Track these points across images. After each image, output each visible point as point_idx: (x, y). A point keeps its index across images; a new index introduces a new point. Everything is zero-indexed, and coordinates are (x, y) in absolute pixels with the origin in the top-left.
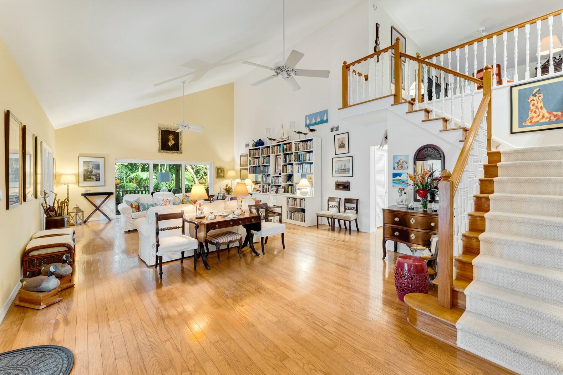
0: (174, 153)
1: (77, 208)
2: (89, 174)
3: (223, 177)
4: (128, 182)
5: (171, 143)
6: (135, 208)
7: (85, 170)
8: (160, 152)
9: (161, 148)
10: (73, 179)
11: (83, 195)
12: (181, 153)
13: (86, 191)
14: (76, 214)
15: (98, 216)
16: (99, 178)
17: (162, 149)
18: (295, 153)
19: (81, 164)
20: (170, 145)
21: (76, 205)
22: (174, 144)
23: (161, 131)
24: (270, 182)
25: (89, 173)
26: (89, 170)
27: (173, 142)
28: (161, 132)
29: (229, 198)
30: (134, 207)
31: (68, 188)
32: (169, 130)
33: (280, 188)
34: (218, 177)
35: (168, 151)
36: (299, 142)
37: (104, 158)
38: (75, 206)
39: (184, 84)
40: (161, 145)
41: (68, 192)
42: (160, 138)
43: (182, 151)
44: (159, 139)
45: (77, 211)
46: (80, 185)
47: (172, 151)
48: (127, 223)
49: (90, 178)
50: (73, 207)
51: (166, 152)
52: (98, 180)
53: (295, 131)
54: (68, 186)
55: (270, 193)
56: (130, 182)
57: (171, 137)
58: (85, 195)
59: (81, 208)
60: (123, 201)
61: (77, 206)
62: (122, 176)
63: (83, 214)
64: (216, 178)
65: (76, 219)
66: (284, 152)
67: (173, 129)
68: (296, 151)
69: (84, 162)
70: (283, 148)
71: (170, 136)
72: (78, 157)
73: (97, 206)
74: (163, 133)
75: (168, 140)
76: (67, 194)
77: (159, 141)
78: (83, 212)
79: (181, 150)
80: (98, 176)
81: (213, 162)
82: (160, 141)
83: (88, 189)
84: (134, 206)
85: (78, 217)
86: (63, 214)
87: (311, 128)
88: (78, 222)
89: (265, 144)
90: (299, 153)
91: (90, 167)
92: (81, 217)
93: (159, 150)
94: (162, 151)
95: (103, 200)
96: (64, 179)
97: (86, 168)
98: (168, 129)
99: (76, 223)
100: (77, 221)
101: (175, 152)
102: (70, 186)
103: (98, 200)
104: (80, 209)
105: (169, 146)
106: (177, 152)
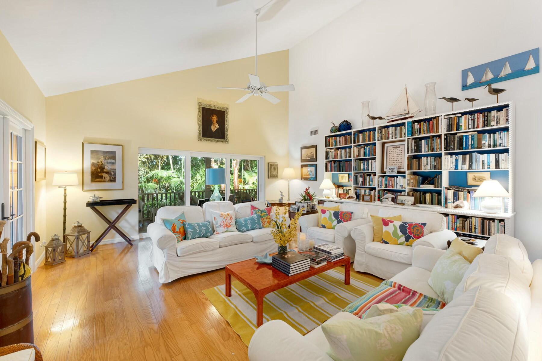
0: (217, 141)
1: (80, 226)
2: (99, 170)
3: (276, 176)
4: (146, 182)
5: (215, 127)
6: (179, 232)
7: (93, 164)
8: (201, 140)
9: (201, 134)
10: (75, 179)
11: (89, 204)
12: (227, 142)
13: (93, 198)
14: (78, 238)
15: (113, 237)
16: (115, 178)
17: (203, 136)
18: (445, 135)
19: (88, 155)
20: (212, 129)
21: (78, 222)
22: (218, 128)
23: (201, 109)
24: (376, 185)
25: (100, 168)
26: (100, 165)
27: (217, 126)
28: (201, 111)
29: (330, 213)
30: (177, 232)
31: (65, 193)
32: (212, 108)
33: (400, 195)
34: (270, 176)
35: (211, 139)
36: (460, 115)
37: (122, 146)
38: (76, 225)
39: (257, 15)
40: (201, 129)
41: (65, 199)
42: (201, 119)
43: (229, 138)
44: (199, 121)
45: (79, 232)
46: (86, 188)
47: (215, 139)
48: (168, 265)
49: (101, 177)
50: (73, 225)
51: (208, 140)
52: (113, 180)
53: (444, 98)
54: (65, 190)
55: (382, 203)
56: (148, 181)
57: (215, 118)
58: (92, 205)
59: (86, 226)
60: (157, 218)
61: (79, 225)
62: (140, 175)
63: (88, 237)
64: (268, 178)
65: (77, 246)
66: (412, 135)
67: (217, 108)
68: (448, 130)
69: (92, 152)
70: (410, 129)
71: (213, 117)
72: (83, 144)
73: (112, 222)
74: (204, 112)
75: (211, 123)
76: (63, 204)
77: (199, 124)
78: (89, 233)
79: (226, 137)
80: (113, 173)
81: (265, 156)
82: (201, 123)
83: (98, 194)
84: (177, 230)
85: (80, 242)
86: (22, 276)
87: (495, 86)
88: (81, 251)
89: (352, 127)
90: (458, 135)
91: (101, 160)
92: (86, 242)
93: (199, 137)
94: (203, 138)
95: (120, 212)
96: (58, 179)
97: (95, 162)
98: (211, 106)
99: (78, 252)
100: (78, 249)
101: (220, 140)
102: (69, 191)
103: (113, 212)
104: (85, 229)
105: (212, 131)
106: (222, 140)
